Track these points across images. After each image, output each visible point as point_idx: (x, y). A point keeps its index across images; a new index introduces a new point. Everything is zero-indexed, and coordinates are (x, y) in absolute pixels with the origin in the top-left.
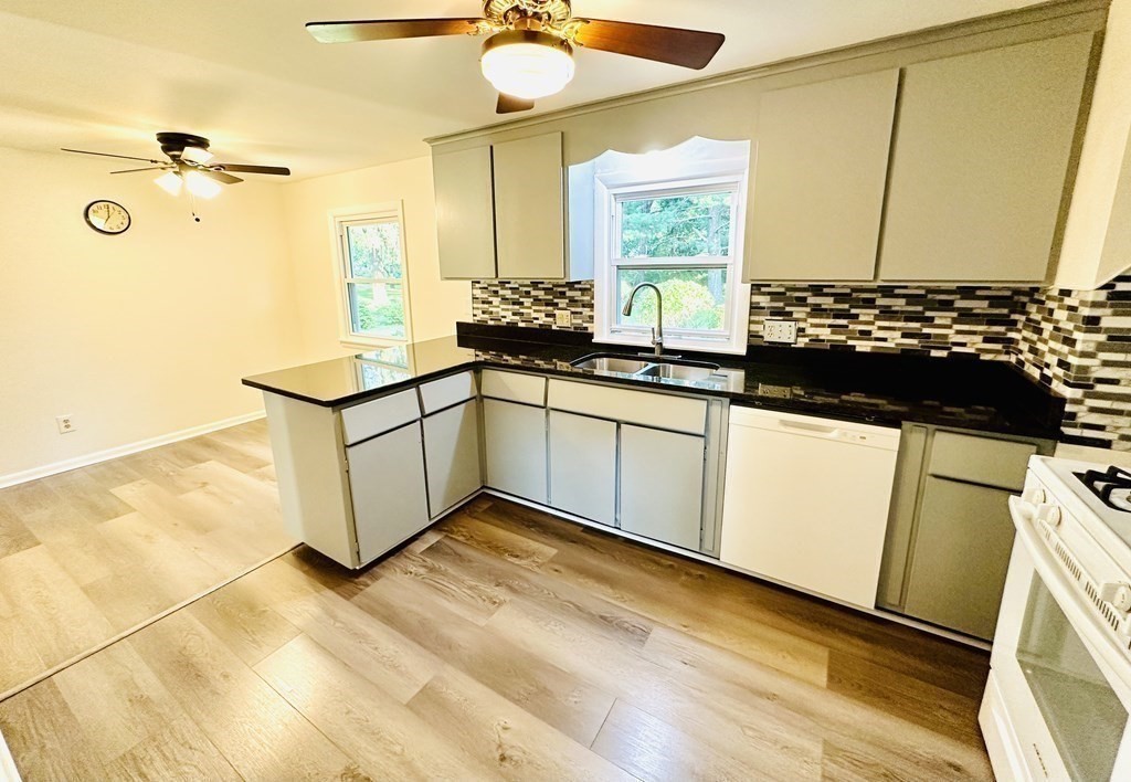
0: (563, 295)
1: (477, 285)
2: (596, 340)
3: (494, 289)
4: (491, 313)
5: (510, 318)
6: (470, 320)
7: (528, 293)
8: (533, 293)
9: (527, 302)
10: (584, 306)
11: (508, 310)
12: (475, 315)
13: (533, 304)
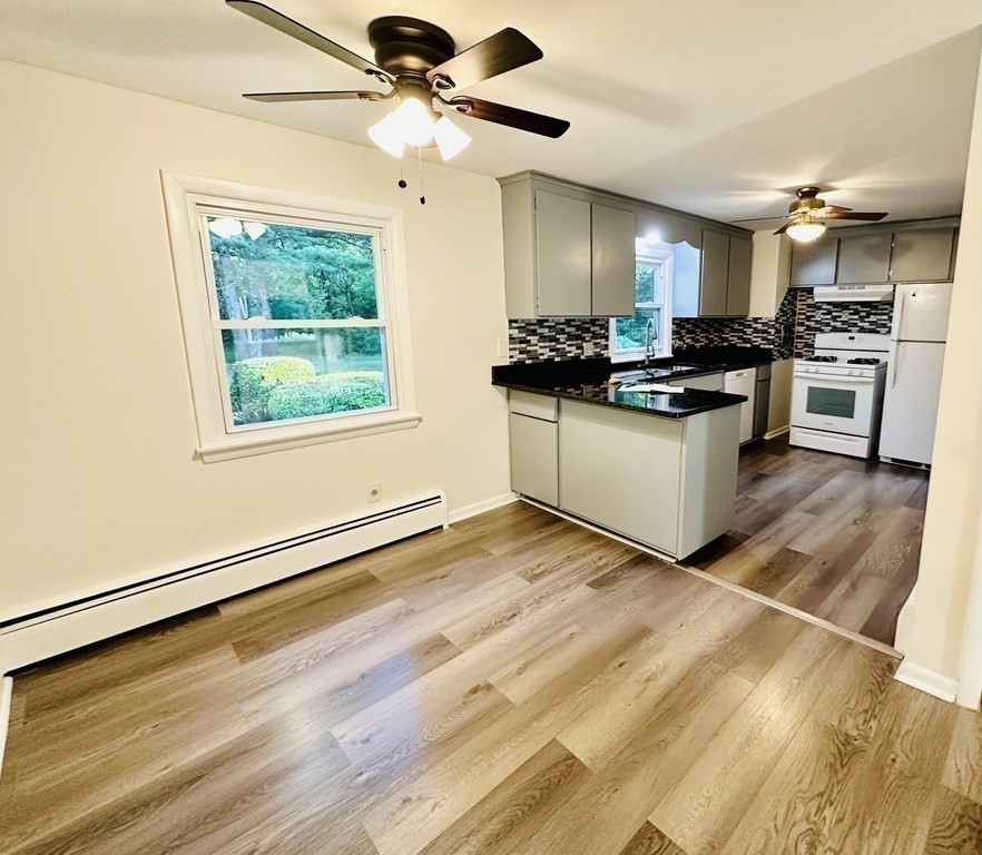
0: (588, 330)
1: (514, 325)
2: (613, 361)
3: (532, 327)
4: (529, 352)
5: (547, 354)
6: (507, 362)
7: (563, 330)
8: (567, 330)
9: (562, 338)
10: (602, 338)
11: (546, 347)
12: (511, 357)
13: (567, 340)
